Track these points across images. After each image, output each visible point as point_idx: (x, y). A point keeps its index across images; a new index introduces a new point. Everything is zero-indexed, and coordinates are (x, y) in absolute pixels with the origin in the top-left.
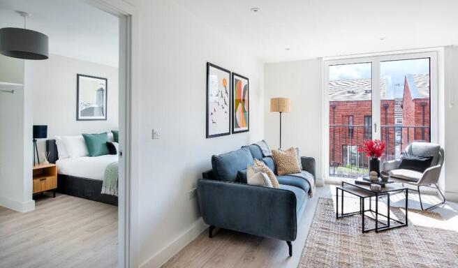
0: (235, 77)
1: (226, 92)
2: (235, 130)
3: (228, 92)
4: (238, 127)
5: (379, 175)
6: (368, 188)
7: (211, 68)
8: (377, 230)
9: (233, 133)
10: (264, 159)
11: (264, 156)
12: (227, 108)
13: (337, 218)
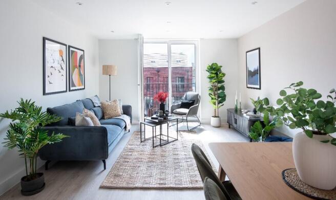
0: (71, 49)
1: (63, 60)
2: (72, 88)
3: (65, 60)
4: (74, 85)
5: (164, 113)
6: (157, 121)
7: (46, 41)
8: (161, 145)
9: (70, 90)
10: (95, 109)
11: (95, 107)
12: (64, 72)
13: (141, 142)
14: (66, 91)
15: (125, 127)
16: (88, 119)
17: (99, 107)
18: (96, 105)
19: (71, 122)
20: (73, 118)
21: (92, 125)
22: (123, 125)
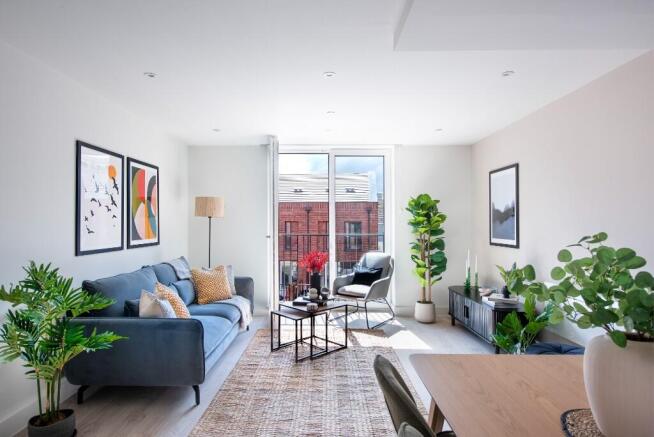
0: (132, 164)
1: (115, 186)
2: (133, 243)
3: (119, 186)
4: (137, 237)
5: (319, 293)
6: (305, 309)
7: (83, 149)
8: (312, 358)
9: (129, 247)
10: (178, 283)
11: (179, 279)
12: (117, 211)
13: (272, 350)
14: (121, 248)
15: (240, 321)
16: (166, 304)
17: (188, 279)
18: (182, 277)
19: (131, 310)
20: (134, 301)
21: (173, 315)
22: (236, 315)
